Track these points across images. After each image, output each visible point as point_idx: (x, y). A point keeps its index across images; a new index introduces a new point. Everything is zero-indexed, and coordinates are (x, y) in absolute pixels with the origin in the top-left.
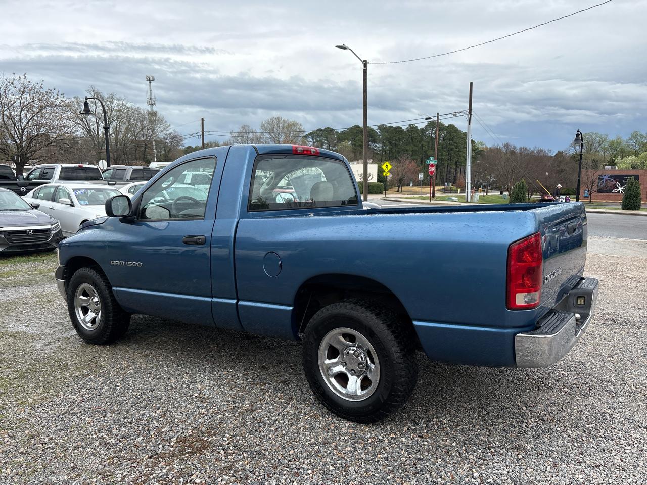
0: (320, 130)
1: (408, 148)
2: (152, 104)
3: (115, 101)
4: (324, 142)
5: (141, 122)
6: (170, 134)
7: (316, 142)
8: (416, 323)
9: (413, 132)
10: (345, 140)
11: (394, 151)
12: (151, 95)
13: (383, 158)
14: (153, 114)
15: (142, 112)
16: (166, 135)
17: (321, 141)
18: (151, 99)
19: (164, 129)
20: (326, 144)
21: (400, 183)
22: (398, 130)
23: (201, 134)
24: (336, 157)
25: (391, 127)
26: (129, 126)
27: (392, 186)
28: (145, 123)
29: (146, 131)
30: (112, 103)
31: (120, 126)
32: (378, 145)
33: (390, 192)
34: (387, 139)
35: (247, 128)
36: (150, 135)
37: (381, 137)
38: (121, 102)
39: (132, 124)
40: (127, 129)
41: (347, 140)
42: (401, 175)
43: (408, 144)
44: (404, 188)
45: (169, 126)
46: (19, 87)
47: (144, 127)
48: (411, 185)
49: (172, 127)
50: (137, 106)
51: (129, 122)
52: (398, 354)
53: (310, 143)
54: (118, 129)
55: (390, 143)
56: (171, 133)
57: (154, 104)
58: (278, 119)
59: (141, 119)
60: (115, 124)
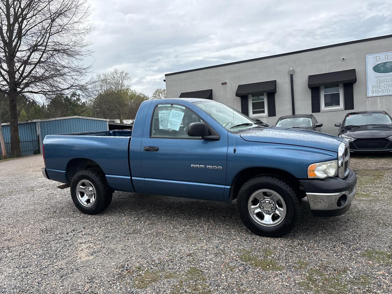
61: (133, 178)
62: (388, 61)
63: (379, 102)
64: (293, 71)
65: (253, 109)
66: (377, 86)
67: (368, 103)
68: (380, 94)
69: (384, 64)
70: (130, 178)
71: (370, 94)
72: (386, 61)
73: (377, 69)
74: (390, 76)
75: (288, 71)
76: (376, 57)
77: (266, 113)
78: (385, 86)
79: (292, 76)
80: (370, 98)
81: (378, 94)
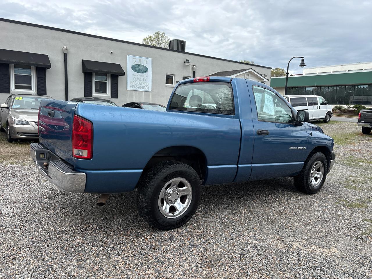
61: (240, 166)
62: (141, 64)
63: (134, 95)
64: (63, 49)
65: (16, 82)
66: (133, 82)
67: (127, 95)
68: (135, 89)
69: (138, 66)
70: (236, 166)
71: (129, 88)
72: (140, 64)
73: (134, 68)
74: (142, 76)
75: (62, 48)
76: (134, 59)
77: (34, 90)
78: (139, 83)
79: (65, 56)
80: (128, 91)
81: (134, 89)
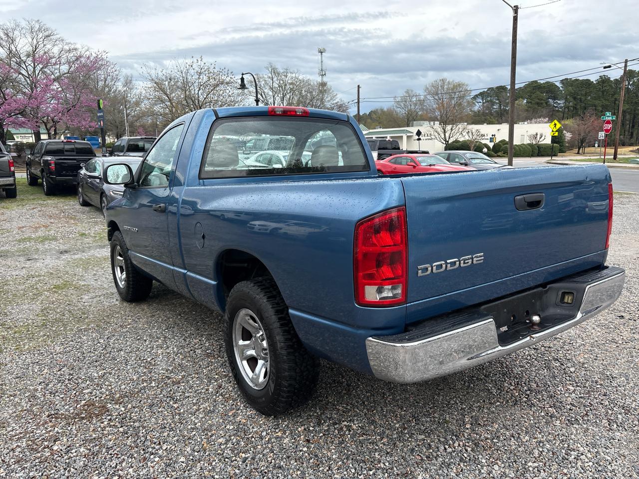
0: (491, 89)
1: (597, 102)
2: (322, 75)
3: (289, 75)
4: (495, 102)
5: (311, 93)
6: (336, 103)
7: (486, 102)
8: (291, 311)
9: (605, 85)
10: (519, 98)
11: (578, 107)
12: (322, 67)
13: (565, 115)
14: (323, 84)
15: (312, 83)
16: (333, 104)
17: (491, 101)
18: (322, 70)
19: (331, 99)
20: (497, 103)
21: (581, 144)
22: (587, 83)
23: (357, 101)
24: (333, 116)
25: (577, 80)
26: (300, 97)
27: (571, 148)
28: (314, 93)
29: (315, 101)
30: (286, 76)
31: (292, 98)
32: (559, 102)
33: (568, 154)
34: (571, 94)
35: (410, 92)
36: (319, 105)
37: (563, 92)
38: (294, 75)
39: (303, 96)
40: (299, 100)
41: (522, 97)
42: (582, 134)
43: (598, 98)
44: (587, 150)
45: (336, 95)
46: (197, 69)
47: (314, 98)
48: (596, 145)
49: (338, 96)
50: (308, 78)
51: (301, 93)
52: (282, 344)
53: (479, 104)
54: (291, 102)
55: (575, 98)
56: (338, 102)
57: (325, 74)
58: (443, 80)
59: (311, 90)
60: (289, 97)
